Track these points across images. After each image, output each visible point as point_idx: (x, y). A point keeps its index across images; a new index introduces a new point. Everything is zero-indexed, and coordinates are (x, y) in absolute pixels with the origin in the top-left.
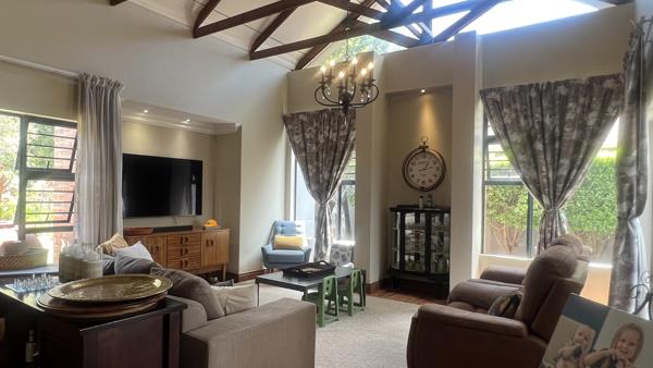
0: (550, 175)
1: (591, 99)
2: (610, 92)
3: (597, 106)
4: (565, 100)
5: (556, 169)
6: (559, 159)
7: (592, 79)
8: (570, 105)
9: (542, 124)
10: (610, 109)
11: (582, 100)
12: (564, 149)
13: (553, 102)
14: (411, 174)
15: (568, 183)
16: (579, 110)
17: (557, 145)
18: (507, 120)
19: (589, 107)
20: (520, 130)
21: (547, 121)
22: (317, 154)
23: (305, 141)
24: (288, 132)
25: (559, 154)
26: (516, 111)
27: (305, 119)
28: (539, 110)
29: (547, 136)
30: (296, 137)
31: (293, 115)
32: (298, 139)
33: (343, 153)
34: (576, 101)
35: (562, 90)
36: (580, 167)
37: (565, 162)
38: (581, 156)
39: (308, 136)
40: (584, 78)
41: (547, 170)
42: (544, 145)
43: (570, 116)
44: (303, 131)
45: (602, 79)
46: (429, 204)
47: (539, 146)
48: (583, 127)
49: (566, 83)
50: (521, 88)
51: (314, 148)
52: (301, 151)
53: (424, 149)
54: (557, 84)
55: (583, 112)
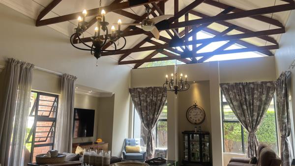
0: (250, 119)
1: (263, 90)
2: (269, 88)
3: (265, 92)
4: (253, 89)
5: (252, 116)
6: (253, 113)
7: (262, 82)
8: (255, 92)
9: (245, 98)
10: (270, 94)
11: (259, 90)
12: (255, 109)
13: (248, 90)
14: (190, 117)
15: (257, 122)
16: (259, 94)
17: (252, 107)
18: (232, 96)
19: (262, 93)
20: (237, 101)
21: (247, 97)
22: (147, 107)
23: (140, 100)
24: (132, 96)
25: (253, 111)
26: (235, 93)
27: (140, 91)
28: (244, 93)
29: (248, 103)
30: (135, 99)
31: (134, 88)
32: (136, 100)
33: (160, 106)
34: (257, 90)
35: (252, 86)
36: (261, 116)
37: (255, 114)
38: (261, 112)
39: (142, 99)
40: (259, 82)
41: (249, 117)
42: (247, 106)
43: (255, 96)
44: (139, 97)
45: (266, 83)
46: (200, 131)
47: (245, 107)
48: (261, 100)
49: (253, 83)
50: (236, 84)
51: (145, 104)
52: (138, 105)
53: (195, 106)
54: (250, 83)
55: (260, 94)
